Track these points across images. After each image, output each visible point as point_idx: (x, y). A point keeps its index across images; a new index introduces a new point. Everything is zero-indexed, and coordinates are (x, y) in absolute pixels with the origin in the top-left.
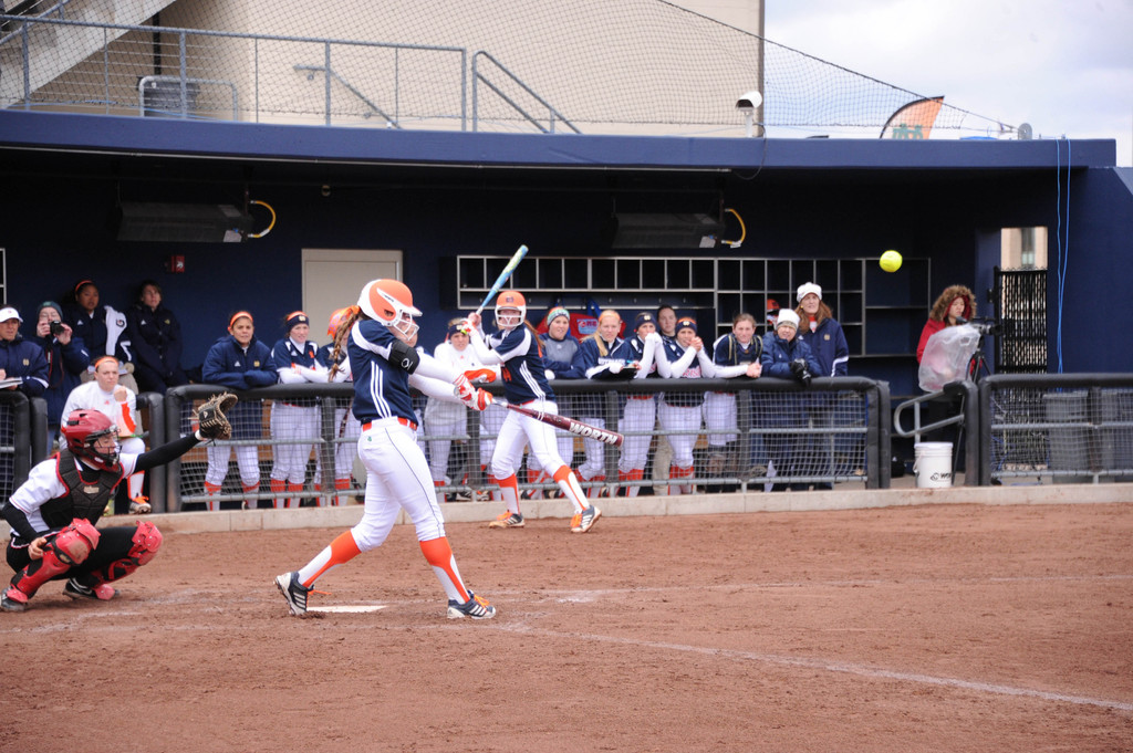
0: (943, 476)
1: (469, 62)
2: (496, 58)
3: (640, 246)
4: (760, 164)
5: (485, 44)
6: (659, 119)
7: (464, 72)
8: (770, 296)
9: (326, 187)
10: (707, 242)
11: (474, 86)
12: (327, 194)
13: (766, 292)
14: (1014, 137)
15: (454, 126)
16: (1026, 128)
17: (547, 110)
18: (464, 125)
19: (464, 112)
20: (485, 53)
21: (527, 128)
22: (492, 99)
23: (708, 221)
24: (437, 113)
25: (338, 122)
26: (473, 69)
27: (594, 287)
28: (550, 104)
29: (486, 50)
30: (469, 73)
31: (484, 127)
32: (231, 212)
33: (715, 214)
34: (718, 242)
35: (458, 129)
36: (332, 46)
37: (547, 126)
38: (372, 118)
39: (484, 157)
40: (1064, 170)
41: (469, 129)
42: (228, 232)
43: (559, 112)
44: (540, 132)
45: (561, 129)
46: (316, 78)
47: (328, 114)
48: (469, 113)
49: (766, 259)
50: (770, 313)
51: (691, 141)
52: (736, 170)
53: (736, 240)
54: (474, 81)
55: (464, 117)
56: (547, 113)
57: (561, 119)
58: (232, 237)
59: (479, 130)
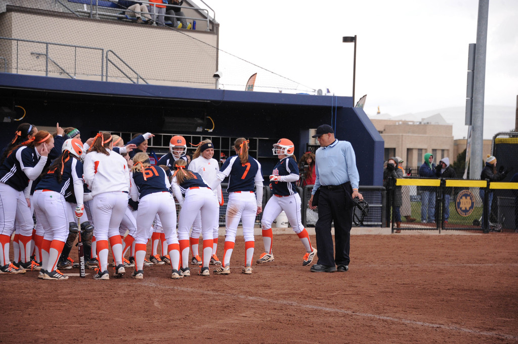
0: (286, 223)
1: (105, 55)
2: (117, 54)
3: (173, 130)
4: (222, 100)
5: (113, 48)
6: (183, 80)
7: (103, 59)
8: (222, 151)
9: (46, 101)
10: (199, 129)
11: (107, 64)
12: (46, 104)
13: (220, 150)
14: (316, 94)
15: (98, 79)
16: (320, 91)
17: (136, 75)
18: (102, 79)
19: (102, 74)
20: (111, 51)
21: (128, 81)
22: (115, 70)
23: (200, 121)
24: (94, 74)
25: (50, 75)
26: (106, 57)
27: (153, 145)
28: (138, 73)
29: (113, 50)
30: (105, 59)
31: (110, 80)
32: (7, 110)
33: (202, 119)
34: (203, 130)
35: (100, 80)
36: (49, 45)
37: (135, 81)
38: (62, 75)
39: (113, 92)
40: (334, 108)
41: (104, 80)
42: (5, 118)
43: (141, 76)
44: (132, 83)
45: (141, 82)
46: (40, 57)
47: (47, 71)
48: (104, 74)
49: (221, 137)
50: (222, 158)
51: (195, 89)
52: (212, 101)
53: (211, 129)
54: (107, 62)
55: (102, 76)
56: (135, 76)
57: (141, 78)
58: (7, 120)
59: (108, 81)
